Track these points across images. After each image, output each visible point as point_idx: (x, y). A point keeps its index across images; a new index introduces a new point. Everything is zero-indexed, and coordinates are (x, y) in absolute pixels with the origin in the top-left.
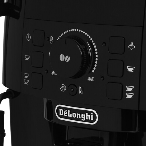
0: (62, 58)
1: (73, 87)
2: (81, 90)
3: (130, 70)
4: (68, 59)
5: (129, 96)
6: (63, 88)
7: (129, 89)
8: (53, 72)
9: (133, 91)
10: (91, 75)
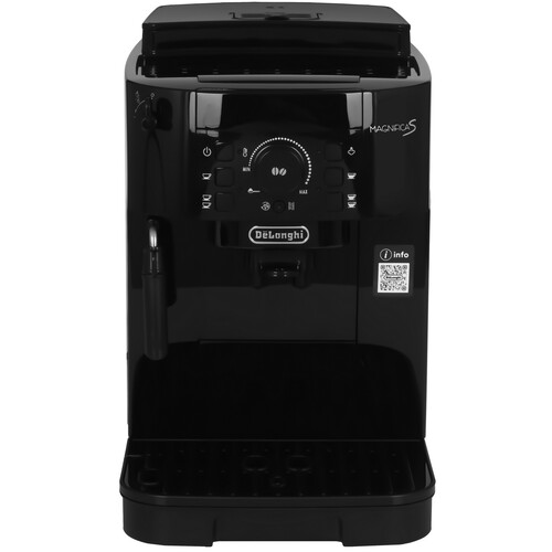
0: (275, 171)
1: (279, 204)
2: (291, 206)
3: (351, 177)
4: (283, 172)
5: (351, 206)
6: (266, 206)
7: (351, 198)
8: (250, 190)
9: (356, 200)
10: (304, 187)
